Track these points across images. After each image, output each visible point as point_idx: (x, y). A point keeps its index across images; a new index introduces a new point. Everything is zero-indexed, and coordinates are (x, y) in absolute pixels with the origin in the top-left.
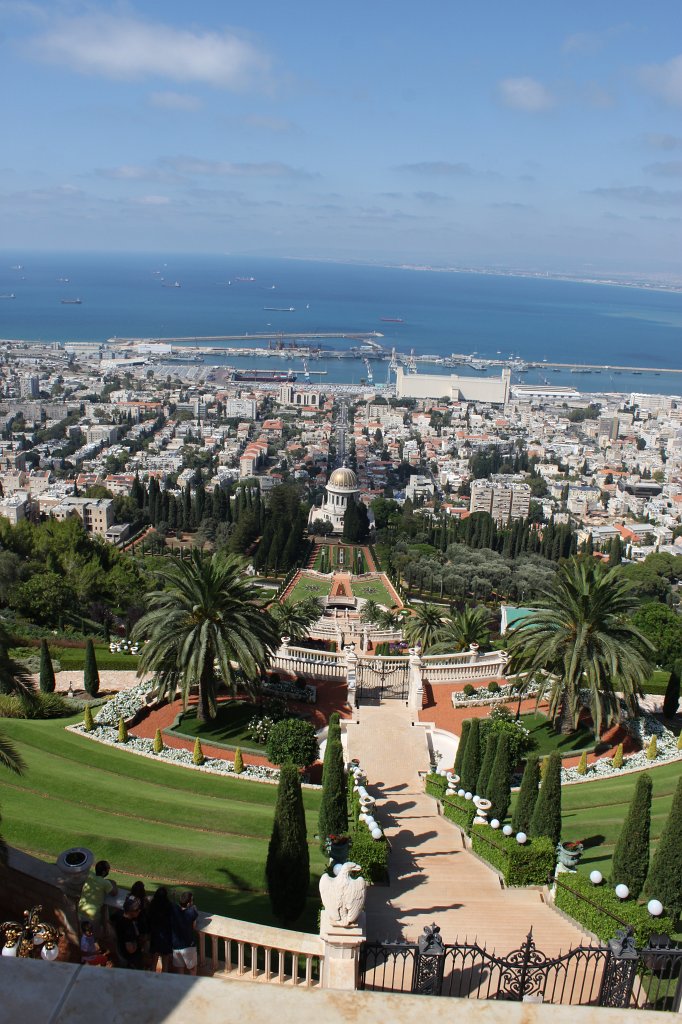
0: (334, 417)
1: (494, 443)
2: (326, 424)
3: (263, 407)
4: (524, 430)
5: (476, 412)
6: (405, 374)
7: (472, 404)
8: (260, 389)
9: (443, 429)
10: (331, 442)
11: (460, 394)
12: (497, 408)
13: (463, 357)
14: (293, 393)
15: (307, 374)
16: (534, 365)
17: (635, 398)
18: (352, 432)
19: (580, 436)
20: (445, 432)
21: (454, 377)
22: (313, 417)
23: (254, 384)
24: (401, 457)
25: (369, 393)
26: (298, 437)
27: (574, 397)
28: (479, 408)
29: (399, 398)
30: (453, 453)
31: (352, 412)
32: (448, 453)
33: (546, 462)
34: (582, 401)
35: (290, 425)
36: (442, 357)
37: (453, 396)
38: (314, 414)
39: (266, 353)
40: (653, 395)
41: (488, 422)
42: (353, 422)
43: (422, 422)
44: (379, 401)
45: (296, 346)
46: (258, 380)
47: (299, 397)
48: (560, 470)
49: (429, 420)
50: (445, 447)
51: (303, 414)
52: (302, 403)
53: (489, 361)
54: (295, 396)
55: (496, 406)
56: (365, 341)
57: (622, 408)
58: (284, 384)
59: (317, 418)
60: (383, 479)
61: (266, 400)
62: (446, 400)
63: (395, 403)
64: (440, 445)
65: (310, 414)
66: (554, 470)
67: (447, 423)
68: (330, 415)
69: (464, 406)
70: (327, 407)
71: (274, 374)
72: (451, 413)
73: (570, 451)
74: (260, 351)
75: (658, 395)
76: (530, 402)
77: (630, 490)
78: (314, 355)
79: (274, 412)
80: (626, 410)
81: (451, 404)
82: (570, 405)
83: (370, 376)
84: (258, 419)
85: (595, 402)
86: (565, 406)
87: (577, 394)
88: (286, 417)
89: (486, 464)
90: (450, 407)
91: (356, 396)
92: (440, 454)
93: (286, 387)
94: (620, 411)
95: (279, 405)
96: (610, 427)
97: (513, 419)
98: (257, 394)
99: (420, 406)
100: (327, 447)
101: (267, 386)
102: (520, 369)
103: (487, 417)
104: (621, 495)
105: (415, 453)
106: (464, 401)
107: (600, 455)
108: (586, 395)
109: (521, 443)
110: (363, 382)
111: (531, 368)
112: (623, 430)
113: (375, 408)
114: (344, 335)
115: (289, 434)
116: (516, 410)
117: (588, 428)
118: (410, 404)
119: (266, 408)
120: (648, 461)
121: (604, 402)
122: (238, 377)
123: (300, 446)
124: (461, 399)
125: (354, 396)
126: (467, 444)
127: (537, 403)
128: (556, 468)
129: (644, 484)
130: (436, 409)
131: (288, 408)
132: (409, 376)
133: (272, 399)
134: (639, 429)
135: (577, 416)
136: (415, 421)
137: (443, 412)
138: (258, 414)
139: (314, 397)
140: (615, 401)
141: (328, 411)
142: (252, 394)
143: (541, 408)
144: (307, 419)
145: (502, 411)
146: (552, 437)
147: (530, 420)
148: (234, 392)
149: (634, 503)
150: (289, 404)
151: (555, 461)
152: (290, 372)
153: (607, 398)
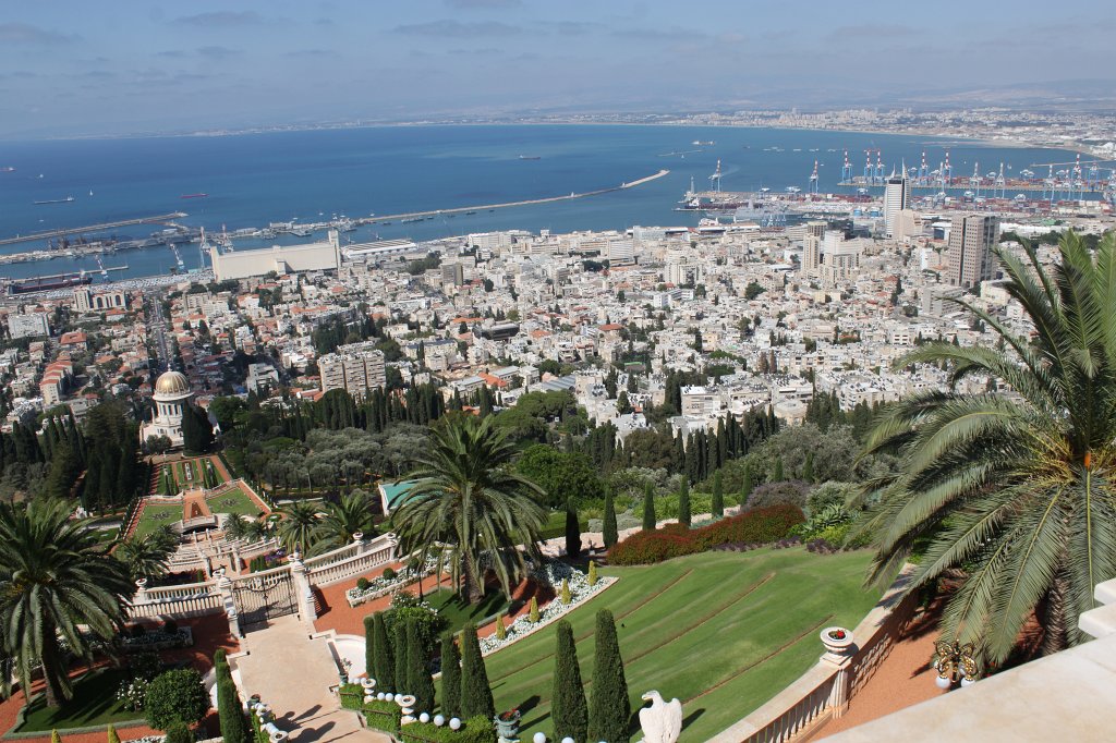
0: (147, 316)
1: (334, 312)
2: (139, 326)
3: (57, 319)
4: (364, 292)
5: (308, 283)
6: (220, 254)
7: (302, 275)
8: (49, 300)
9: (275, 307)
10: (148, 345)
11: (287, 266)
12: (330, 275)
13: (282, 225)
14: (91, 297)
15: (104, 272)
16: (362, 221)
17: (474, 239)
18: (172, 329)
19: (426, 289)
20: (278, 310)
21: (276, 248)
22: (121, 321)
23: (41, 294)
24: (234, 347)
25: (182, 282)
26: (107, 346)
27: (410, 249)
28: (311, 277)
29: (219, 281)
30: (292, 332)
31: (167, 307)
32: (286, 332)
33: (394, 322)
34: (419, 251)
35: (94, 334)
36: (260, 229)
37: (280, 269)
38: (122, 316)
39: (48, 255)
40: (492, 234)
41: (324, 292)
42: (170, 318)
43: (251, 304)
44: (196, 289)
45: (84, 242)
46: (43, 288)
47: (99, 300)
48: (410, 328)
49: (258, 300)
50: (281, 327)
51: (109, 319)
52: (105, 306)
53: (312, 225)
54: (95, 300)
55: (329, 272)
56: (167, 224)
57: (462, 252)
58: (78, 288)
59: (127, 321)
60: (218, 376)
61: (59, 311)
62: (273, 276)
63: (215, 288)
64: (276, 326)
65: (116, 318)
66: (404, 329)
67: (278, 300)
68: (141, 314)
69: (294, 278)
70: (135, 306)
71: (63, 278)
72: (281, 288)
73: (417, 306)
74: (40, 254)
75: (497, 232)
76: (365, 262)
77: (486, 335)
78: (109, 249)
79: (72, 322)
80: (467, 254)
81: (279, 278)
82: (407, 257)
83: (181, 263)
84: (52, 334)
85: (433, 250)
86: (403, 259)
87: (413, 245)
88: (87, 326)
89: (330, 337)
90: (278, 282)
91: (169, 287)
92: (277, 336)
93: (81, 292)
94: (460, 255)
95: (76, 314)
96: (454, 274)
97: (350, 283)
98: (46, 306)
99: (245, 287)
100: (146, 352)
101: (57, 293)
102: (348, 228)
103: (321, 285)
104: (479, 342)
105: (249, 339)
106: (294, 272)
107: (450, 305)
108: (423, 245)
109: (364, 307)
110: (174, 271)
111: (359, 225)
112: (468, 274)
113: (193, 298)
114: (140, 221)
115: (95, 345)
116: (352, 273)
117: (432, 278)
118: (232, 286)
119: (61, 320)
120: (499, 301)
121: (442, 249)
122: (16, 289)
123: (112, 357)
124: (289, 271)
125: (165, 289)
126: (306, 319)
127: (372, 261)
128: (405, 326)
129: (500, 326)
130: (263, 287)
131: (89, 315)
132: (226, 256)
133: (66, 308)
134: (483, 270)
135: (418, 268)
136: (241, 304)
137: (272, 289)
138: (52, 329)
139: (118, 298)
140: (453, 245)
141: (138, 310)
142: (39, 306)
143: (378, 266)
144: (115, 323)
145: (336, 277)
146: (395, 295)
147: (368, 281)
148: (15, 308)
149: (494, 347)
150: (89, 310)
151: (404, 320)
152: (83, 273)
153: (445, 244)
